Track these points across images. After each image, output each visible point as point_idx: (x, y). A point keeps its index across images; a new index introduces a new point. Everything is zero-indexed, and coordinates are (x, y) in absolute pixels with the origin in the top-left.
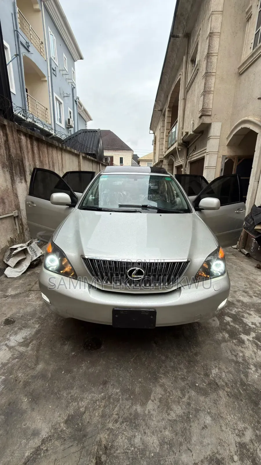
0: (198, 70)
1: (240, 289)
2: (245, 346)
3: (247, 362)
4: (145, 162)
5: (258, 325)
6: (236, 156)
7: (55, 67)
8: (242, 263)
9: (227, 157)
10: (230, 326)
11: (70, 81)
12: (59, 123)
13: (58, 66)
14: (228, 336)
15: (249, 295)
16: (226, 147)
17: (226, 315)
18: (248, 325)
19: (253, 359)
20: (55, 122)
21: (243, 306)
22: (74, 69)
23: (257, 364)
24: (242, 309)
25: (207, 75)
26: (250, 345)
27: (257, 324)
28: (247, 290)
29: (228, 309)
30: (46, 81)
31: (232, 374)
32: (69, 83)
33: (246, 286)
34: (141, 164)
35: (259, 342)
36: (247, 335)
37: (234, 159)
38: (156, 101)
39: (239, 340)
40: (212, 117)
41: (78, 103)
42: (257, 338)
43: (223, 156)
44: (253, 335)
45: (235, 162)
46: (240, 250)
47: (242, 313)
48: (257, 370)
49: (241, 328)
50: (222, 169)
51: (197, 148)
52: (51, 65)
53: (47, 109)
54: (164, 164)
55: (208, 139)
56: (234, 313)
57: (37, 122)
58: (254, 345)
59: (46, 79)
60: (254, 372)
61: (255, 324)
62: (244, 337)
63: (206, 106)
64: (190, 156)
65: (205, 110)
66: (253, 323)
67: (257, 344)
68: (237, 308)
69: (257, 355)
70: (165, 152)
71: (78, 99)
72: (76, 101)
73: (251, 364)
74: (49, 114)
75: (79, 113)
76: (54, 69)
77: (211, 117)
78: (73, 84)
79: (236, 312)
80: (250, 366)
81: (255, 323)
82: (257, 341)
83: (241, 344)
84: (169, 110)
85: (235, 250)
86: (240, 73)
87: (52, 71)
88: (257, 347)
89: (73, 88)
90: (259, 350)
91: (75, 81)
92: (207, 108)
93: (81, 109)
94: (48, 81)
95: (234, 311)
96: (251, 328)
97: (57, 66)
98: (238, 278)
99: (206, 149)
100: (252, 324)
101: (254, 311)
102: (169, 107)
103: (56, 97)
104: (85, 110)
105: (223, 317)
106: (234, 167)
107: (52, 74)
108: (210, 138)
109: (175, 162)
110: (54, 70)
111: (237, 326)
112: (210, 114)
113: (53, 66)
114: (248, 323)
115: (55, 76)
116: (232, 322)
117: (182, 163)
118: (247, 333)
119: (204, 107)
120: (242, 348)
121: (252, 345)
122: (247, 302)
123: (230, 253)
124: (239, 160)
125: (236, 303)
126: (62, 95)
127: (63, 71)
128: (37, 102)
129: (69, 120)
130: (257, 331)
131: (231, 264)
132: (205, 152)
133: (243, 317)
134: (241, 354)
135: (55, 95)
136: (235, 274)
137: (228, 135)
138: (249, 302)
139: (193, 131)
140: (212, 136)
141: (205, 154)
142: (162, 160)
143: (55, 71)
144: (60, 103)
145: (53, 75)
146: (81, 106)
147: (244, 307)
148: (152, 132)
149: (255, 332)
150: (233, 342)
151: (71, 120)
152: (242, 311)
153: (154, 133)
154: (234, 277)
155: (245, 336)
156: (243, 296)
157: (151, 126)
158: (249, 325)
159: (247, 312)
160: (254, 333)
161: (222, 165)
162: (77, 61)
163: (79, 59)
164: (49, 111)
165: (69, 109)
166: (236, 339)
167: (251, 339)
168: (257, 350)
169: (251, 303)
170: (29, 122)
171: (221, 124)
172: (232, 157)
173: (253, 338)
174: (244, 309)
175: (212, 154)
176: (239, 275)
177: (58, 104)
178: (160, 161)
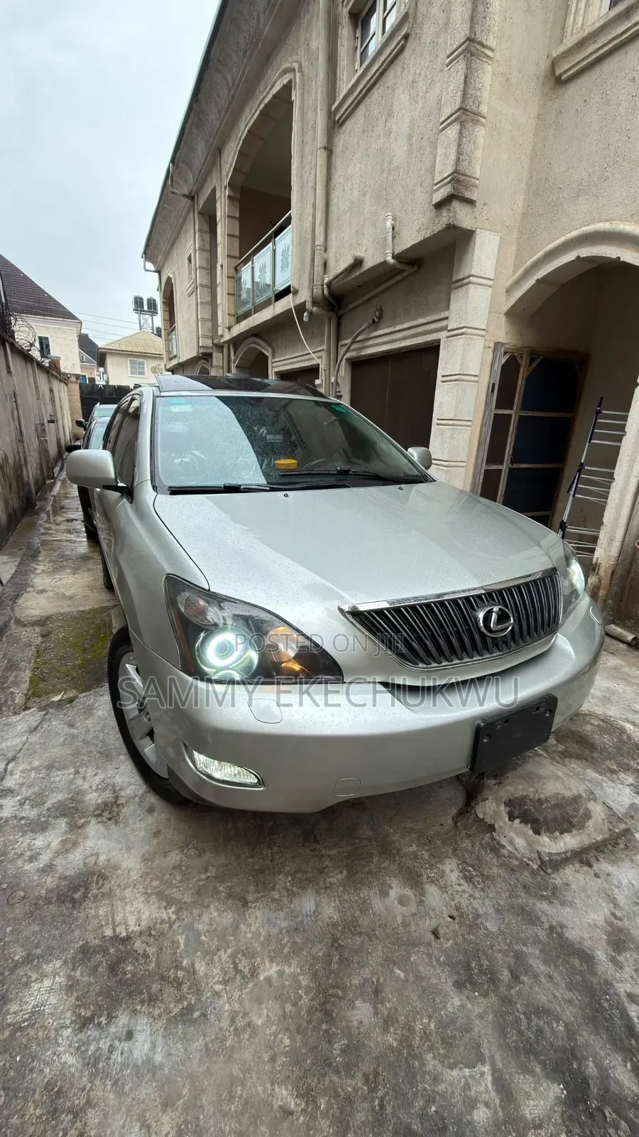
0: (406, 37)
4: (123, 359)
6: (526, 349)
9: (506, 349)
25: (472, 48)
34: (110, 361)
37: (522, 357)
38: (173, 161)
43: (496, 343)
45: (523, 366)
50: (494, 385)
51: (385, 316)
54: (214, 363)
55: (462, 283)
63: (465, 166)
64: (359, 338)
65: (462, 178)
70: (229, 328)
77: (476, 209)
84: (232, 194)
86: (563, 78)
92: (467, 172)
99: (447, 318)
102: (231, 185)
106: (520, 382)
108: (465, 281)
109: (273, 357)
112: (474, 197)
117: (319, 361)
119: (459, 169)
124: (532, 360)
132: (445, 328)
137: (510, 281)
139: (393, 255)
140: (473, 276)
141: (442, 335)
142: (210, 351)
148: (150, 266)
153: (159, 272)
157: (147, 246)
161: (494, 371)
171: (498, 237)
172: (517, 350)
175: (471, 334)
178: (202, 353)
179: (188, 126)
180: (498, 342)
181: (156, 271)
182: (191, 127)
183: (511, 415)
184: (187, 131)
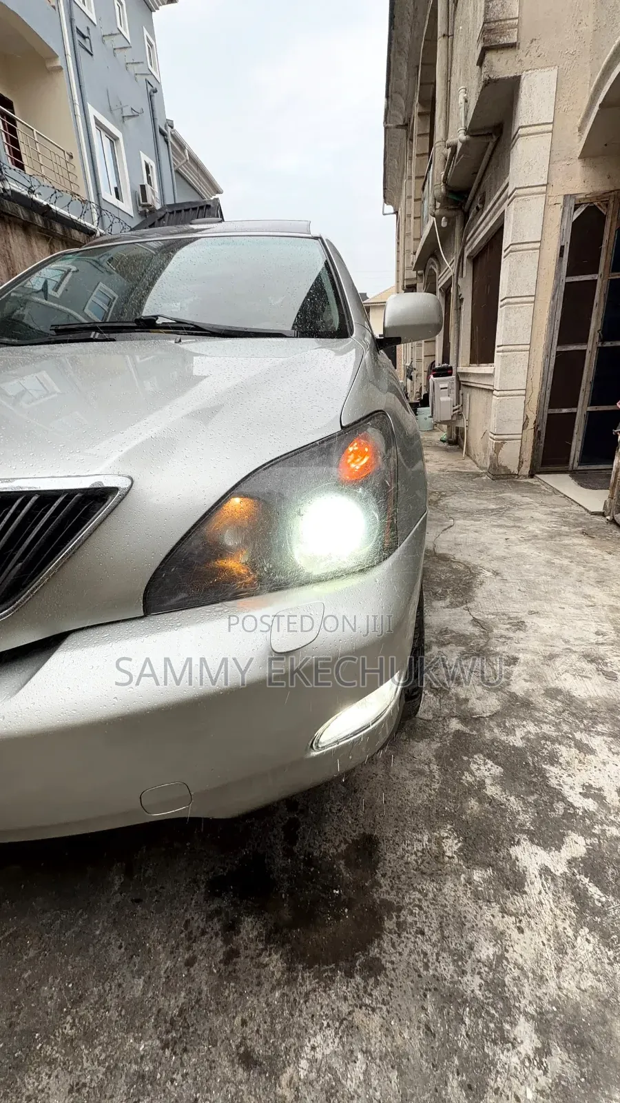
1: (574, 649)
2: (519, 903)
3: (505, 999)
5: (611, 797)
6: (612, 194)
7: (88, 28)
8: (607, 557)
9: (580, 200)
10: (482, 799)
11: (136, 69)
12: (111, 198)
13: (96, 23)
14: (455, 848)
15: (605, 669)
16: (578, 166)
17: (481, 752)
18: (564, 799)
19: (542, 980)
20: (98, 194)
21: (566, 714)
22: (152, 32)
23: (555, 1014)
24: (557, 725)
26: (548, 899)
27: (605, 794)
28: (602, 650)
29: (499, 726)
30: (60, 68)
31: (401, 1074)
32: (138, 77)
33: (603, 634)
35: (598, 884)
36: (545, 849)
37: (607, 205)
39: (501, 870)
40: (521, 53)
41: (170, 139)
42: (592, 865)
43: (565, 196)
44: (576, 846)
45: (610, 216)
46: (613, 519)
47: (553, 742)
48: (543, 1052)
49: (526, 812)
50: (562, 248)
52: (71, 21)
53: (71, 157)
55: (514, 141)
56: (519, 743)
57: (40, 194)
58: (567, 901)
59: (60, 62)
60: (523, 1062)
61: (599, 797)
62: (529, 857)
63: (497, 12)
65: (493, 25)
66: (589, 791)
67: (580, 897)
68: (538, 722)
69: (567, 958)
70: (415, 253)
71: (169, 129)
72: (163, 134)
73: (526, 1014)
74: (79, 172)
75: (177, 171)
76: (86, 34)
77: (520, 51)
78: (150, 79)
79: (528, 740)
80: (514, 1024)
81: (600, 789)
82: (586, 880)
83: (506, 892)
84: (420, 110)
85: (598, 519)
87: (78, 37)
88: (580, 914)
89: (153, 93)
90: (585, 931)
91: (156, 71)
92: (502, 16)
93: (183, 159)
94: (65, 70)
95: (519, 733)
96: (575, 814)
97: (95, 25)
98: (579, 607)
99: (508, 184)
100: (585, 795)
101: (610, 735)
102: (422, 100)
103: (95, 118)
104: (194, 160)
105: (465, 758)
106: (606, 237)
107: (78, 46)
108: (516, 137)
109: (439, 274)
110: (84, 37)
111: (514, 803)
112: (514, 40)
113: (80, 24)
114: (566, 791)
115: (90, 55)
116: (497, 780)
117: (452, 271)
118: (548, 836)
119: (491, 16)
120: (504, 911)
121: (557, 900)
122: (590, 699)
123: (573, 530)
125: (539, 700)
126: (117, 114)
127: (114, 38)
128: (35, 133)
129: (143, 187)
130: (597, 830)
131: (566, 562)
132: (505, 198)
133: (553, 759)
134: (487, 951)
135: (92, 112)
136: (568, 595)
137: (581, 117)
138: (598, 698)
139: (465, 130)
140: (523, 127)
141: (506, 204)
143: (87, 40)
144: (113, 139)
145: (80, 51)
146: (182, 147)
147: (571, 719)
148: (390, 209)
149: (586, 832)
150: (469, 881)
151: (148, 188)
152: (554, 734)
153: (396, 213)
154: (563, 606)
155: (535, 849)
156: (580, 674)
158: (570, 800)
159: (574, 739)
160: (581, 840)
161: (562, 231)
162: (158, 9)
163: (164, 4)
164: (76, 161)
165: (144, 158)
166: (485, 865)
167: (560, 869)
168: (576, 932)
169: (605, 701)
170: (13, 191)
171: (555, 71)
172: (597, 198)
173: (571, 862)
174: (565, 728)
175: (526, 195)
176: (586, 597)
177: (106, 142)
178: (407, 287)
179: (392, 55)
180: (567, 195)
181: (394, 213)
182: (394, 55)
183: (595, 281)
184: (392, 60)
